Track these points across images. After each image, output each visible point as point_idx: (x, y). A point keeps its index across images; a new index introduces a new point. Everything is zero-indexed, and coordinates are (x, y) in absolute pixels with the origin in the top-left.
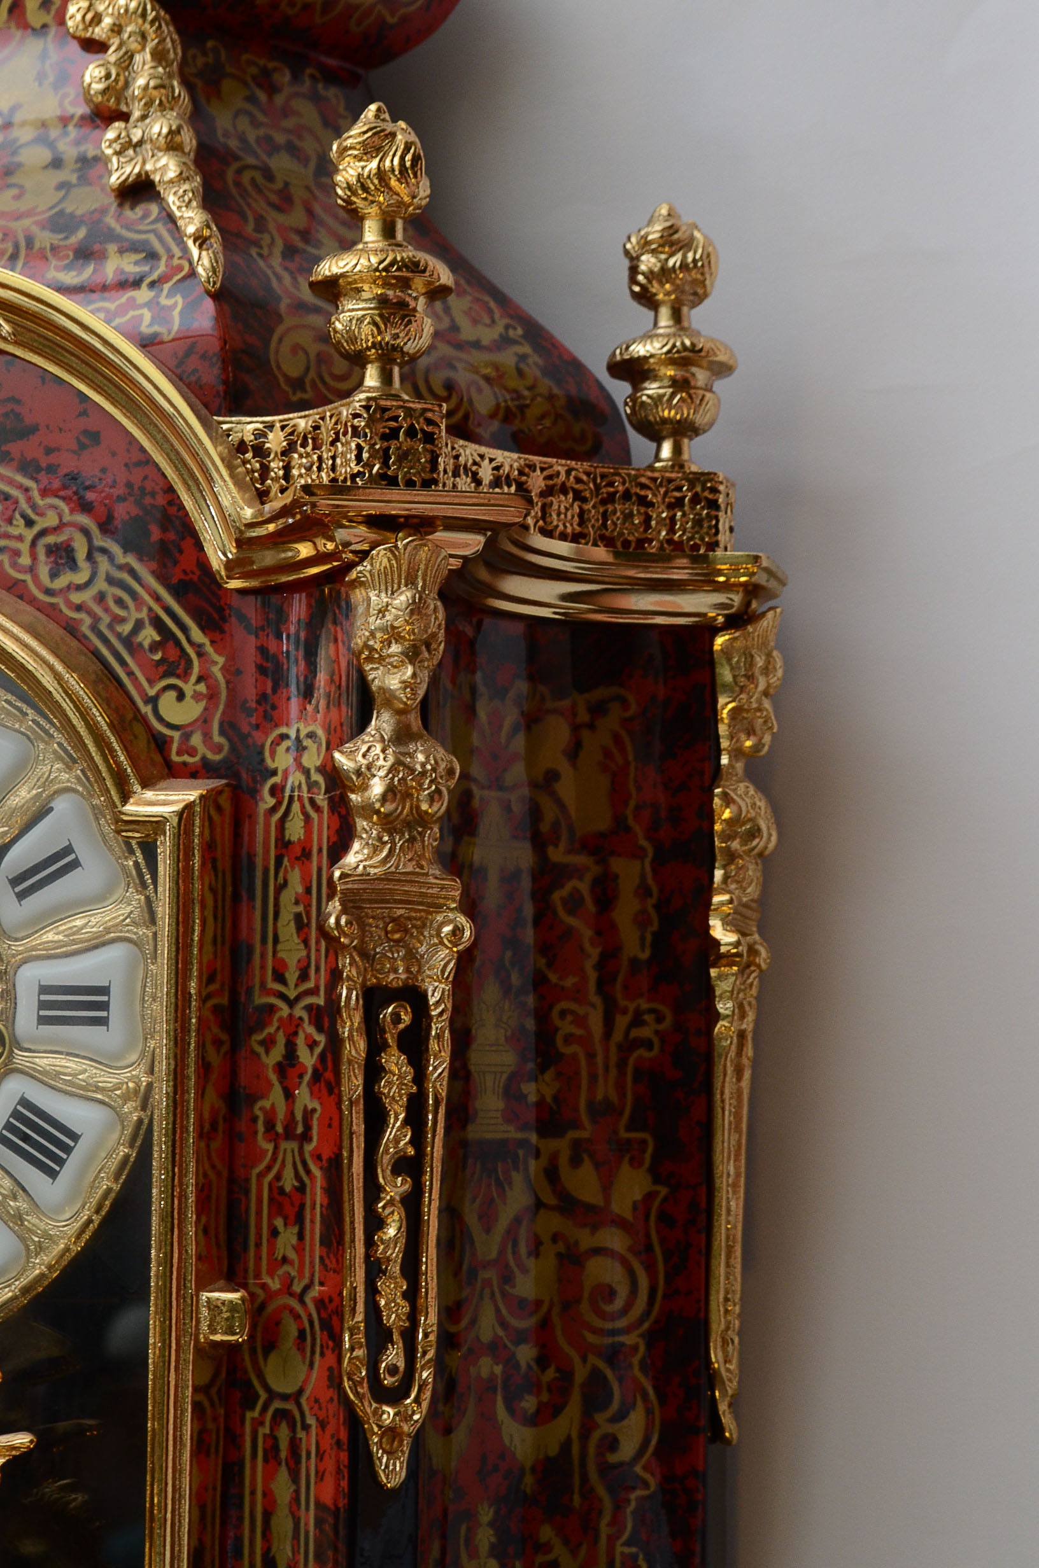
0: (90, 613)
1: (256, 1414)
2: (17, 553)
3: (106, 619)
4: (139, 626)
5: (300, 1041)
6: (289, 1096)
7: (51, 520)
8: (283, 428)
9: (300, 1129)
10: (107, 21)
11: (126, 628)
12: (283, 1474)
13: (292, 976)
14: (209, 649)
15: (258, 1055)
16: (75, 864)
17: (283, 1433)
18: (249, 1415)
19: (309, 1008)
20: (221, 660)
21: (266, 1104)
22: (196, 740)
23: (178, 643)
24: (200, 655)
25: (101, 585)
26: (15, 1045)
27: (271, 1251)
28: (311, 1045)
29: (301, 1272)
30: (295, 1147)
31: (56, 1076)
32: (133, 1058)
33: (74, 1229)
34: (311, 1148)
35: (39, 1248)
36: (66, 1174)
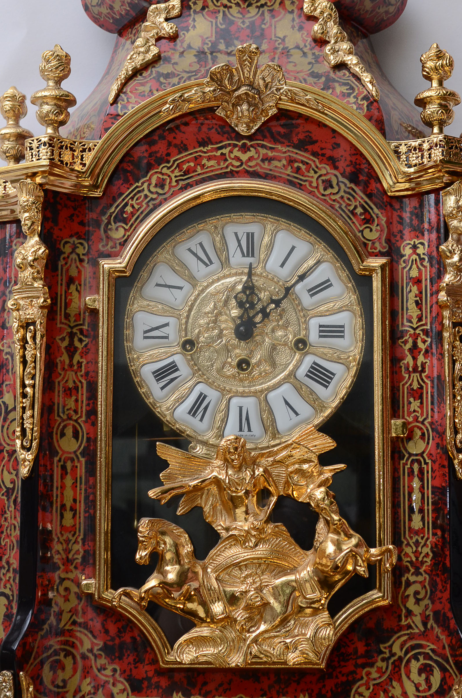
0: (338, 202)
1: (404, 461)
2: (311, 182)
3: (344, 205)
4: (356, 207)
5: (419, 340)
6: (415, 359)
7: (324, 172)
8: (405, 145)
9: (420, 369)
10: (319, 10)
11: (351, 208)
12: (416, 479)
13: (415, 320)
14: (380, 215)
15: (401, 346)
16: (331, 285)
17: (416, 467)
18: (402, 462)
19: (423, 330)
20: (385, 219)
21: (406, 362)
22: (377, 245)
23: (369, 213)
24: (377, 217)
25: (342, 193)
26: (310, 345)
27: (408, 409)
28: (424, 342)
29: (422, 415)
30: (418, 375)
31: (325, 354)
32: (352, 349)
33: (334, 405)
34: (425, 374)
35: (321, 411)
36: (331, 386)
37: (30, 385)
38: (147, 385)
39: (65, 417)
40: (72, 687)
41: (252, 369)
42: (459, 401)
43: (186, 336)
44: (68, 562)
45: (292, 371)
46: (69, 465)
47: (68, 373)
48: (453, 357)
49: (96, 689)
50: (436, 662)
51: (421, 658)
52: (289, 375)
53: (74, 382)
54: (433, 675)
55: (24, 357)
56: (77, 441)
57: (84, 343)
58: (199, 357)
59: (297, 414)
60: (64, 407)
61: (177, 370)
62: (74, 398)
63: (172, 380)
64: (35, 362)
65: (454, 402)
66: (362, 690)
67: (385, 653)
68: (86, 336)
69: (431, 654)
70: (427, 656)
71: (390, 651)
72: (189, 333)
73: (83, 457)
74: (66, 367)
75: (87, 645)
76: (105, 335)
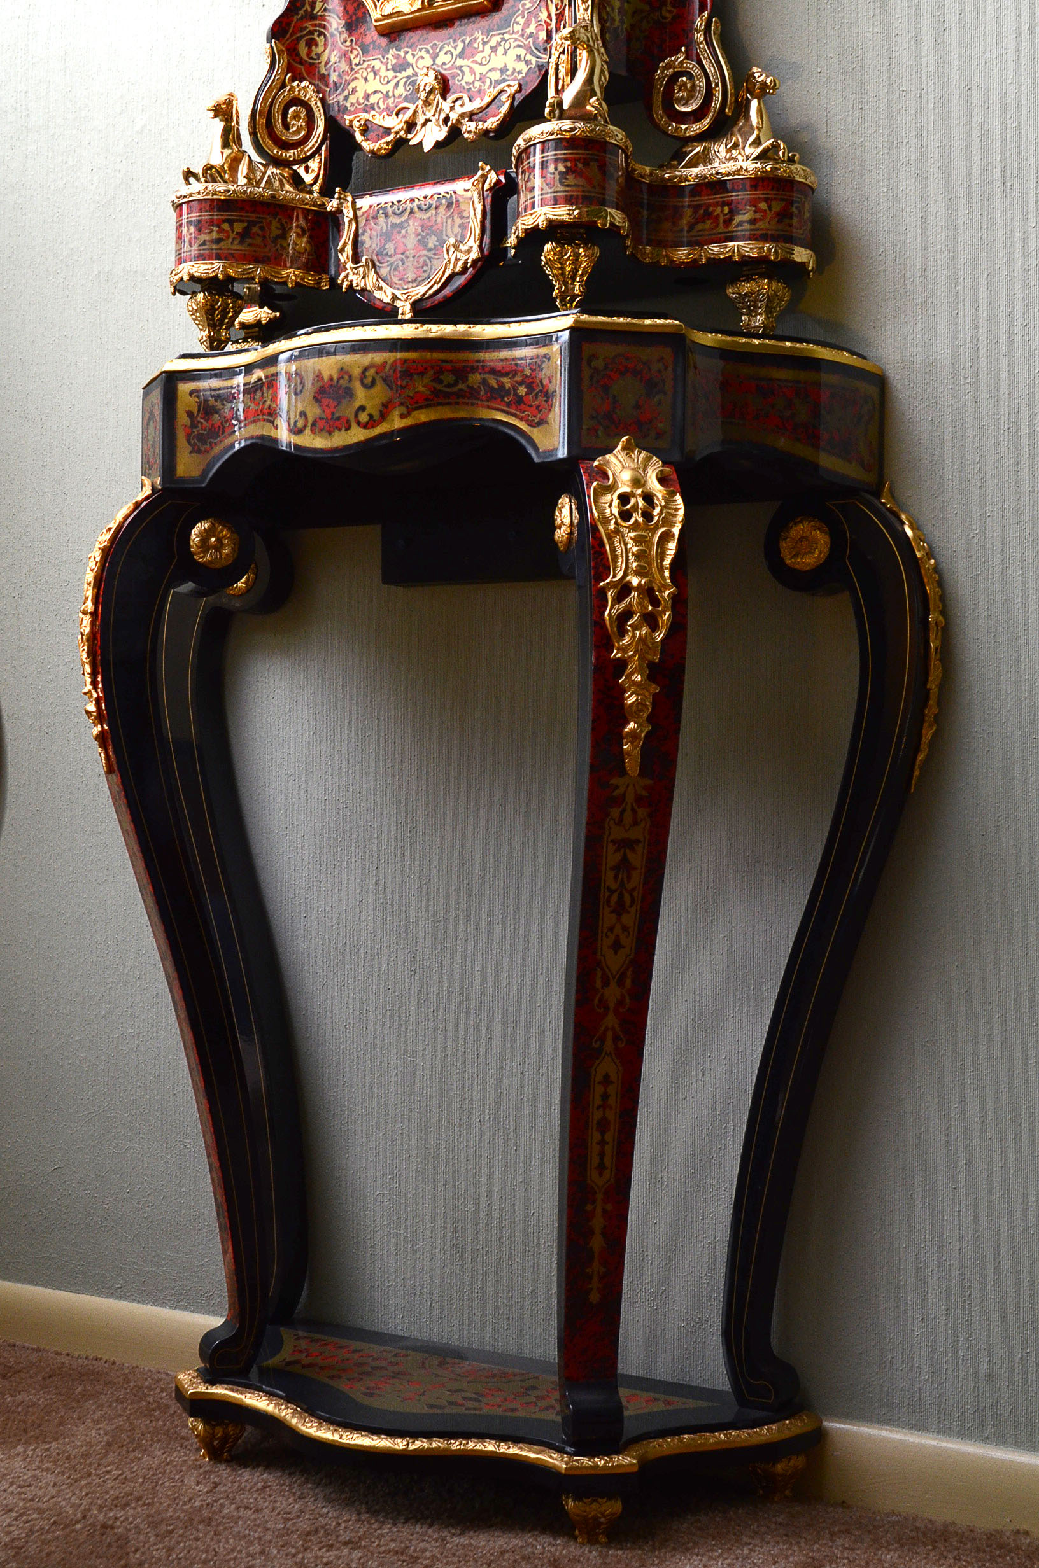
40: (323, 59)
49: (340, 58)
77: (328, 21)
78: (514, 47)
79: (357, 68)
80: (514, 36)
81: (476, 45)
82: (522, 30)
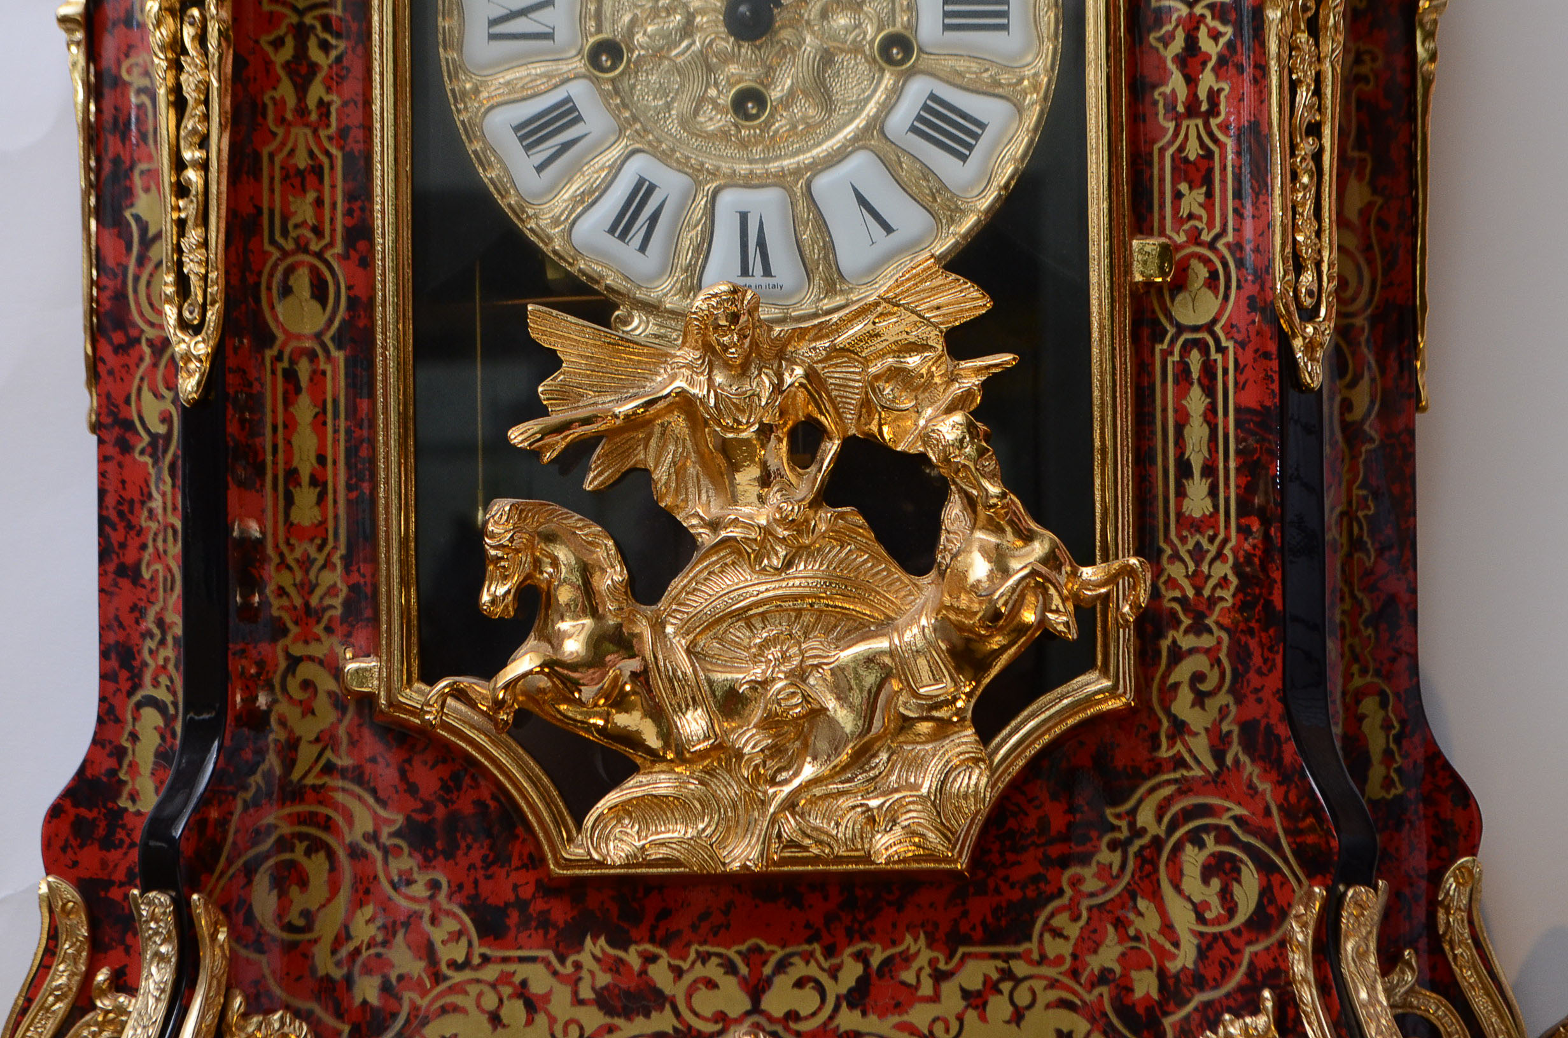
1: (1165, 346)
5: (1203, 33)
6: (1191, 81)
9: (1204, 107)
12: (1196, 392)
15: (1157, 50)
17: (1195, 359)
18: (1158, 348)
19: (1211, 6)
21: (1168, 90)
26: (920, 50)
27: (1176, 209)
28: (1215, 36)
29: (1211, 224)
30: (1200, 122)
31: (961, 75)
32: (1029, 58)
33: (984, 204)
34: (1219, 120)
35: (952, 221)
36: (976, 157)
37: (195, 164)
38: (500, 161)
39: (290, 246)
40: (327, 927)
41: (772, 115)
42: (1305, 187)
43: (599, 30)
44: (309, 615)
45: (876, 117)
46: (304, 369)
47: (294, 131)
48: (1291, 73)
49: (390, 930)
50: (1247, 848)
51: (1209, 839)
52: (867, 129)
53: (311, 154)
54: (1239, 882)
55: (177, 90)
56: (324, 306)
57: (334, 54)
58: (633, 87)
59: (888, 229)
60: (285, 219)
61: (579, 119)
62: (311, 196)
63: (566, 147)
64: (206, 102)
65: (1294, 190)
66: (1061, 920)
67: (1119, 828)
68: (338, 35)
69: (1234, 828)
70: (1224, 836)
71: (1132, 825)
72: (607, 26)
73: (339, 347)
74: (289, 116)
75: (364, 823)
76: (388, 29)
77: (335, 806)
78: (1048, 1006)
79: (458, 977)
80: (1044, 970)
81: (908, 976)
82: (1075, 956)
